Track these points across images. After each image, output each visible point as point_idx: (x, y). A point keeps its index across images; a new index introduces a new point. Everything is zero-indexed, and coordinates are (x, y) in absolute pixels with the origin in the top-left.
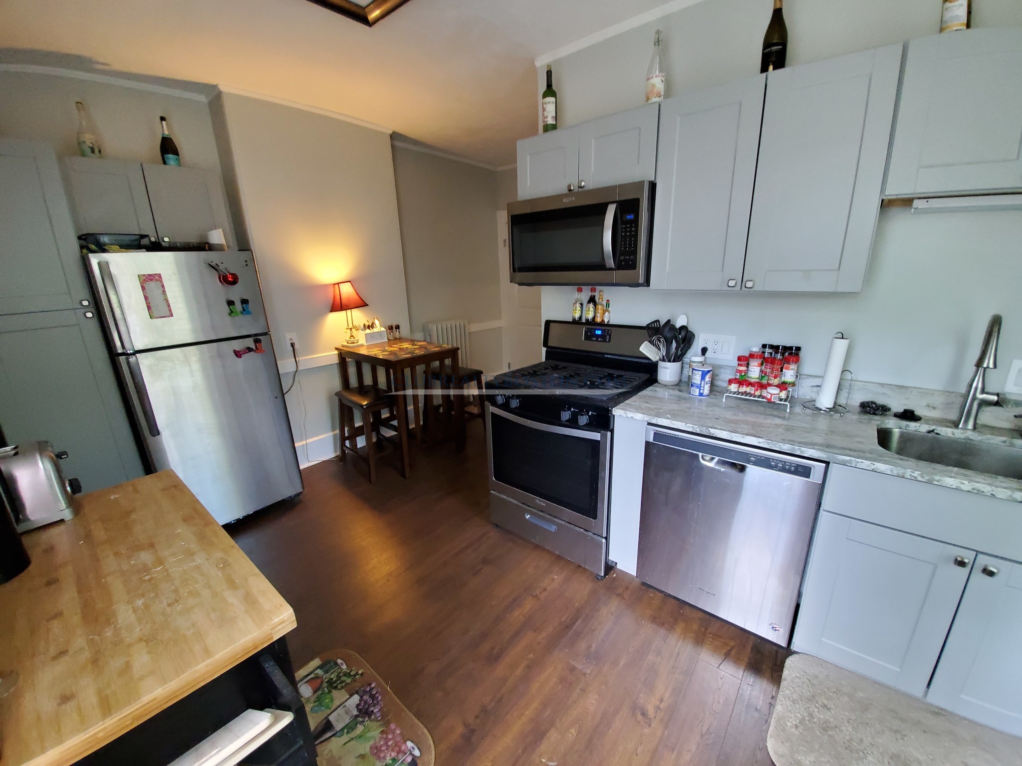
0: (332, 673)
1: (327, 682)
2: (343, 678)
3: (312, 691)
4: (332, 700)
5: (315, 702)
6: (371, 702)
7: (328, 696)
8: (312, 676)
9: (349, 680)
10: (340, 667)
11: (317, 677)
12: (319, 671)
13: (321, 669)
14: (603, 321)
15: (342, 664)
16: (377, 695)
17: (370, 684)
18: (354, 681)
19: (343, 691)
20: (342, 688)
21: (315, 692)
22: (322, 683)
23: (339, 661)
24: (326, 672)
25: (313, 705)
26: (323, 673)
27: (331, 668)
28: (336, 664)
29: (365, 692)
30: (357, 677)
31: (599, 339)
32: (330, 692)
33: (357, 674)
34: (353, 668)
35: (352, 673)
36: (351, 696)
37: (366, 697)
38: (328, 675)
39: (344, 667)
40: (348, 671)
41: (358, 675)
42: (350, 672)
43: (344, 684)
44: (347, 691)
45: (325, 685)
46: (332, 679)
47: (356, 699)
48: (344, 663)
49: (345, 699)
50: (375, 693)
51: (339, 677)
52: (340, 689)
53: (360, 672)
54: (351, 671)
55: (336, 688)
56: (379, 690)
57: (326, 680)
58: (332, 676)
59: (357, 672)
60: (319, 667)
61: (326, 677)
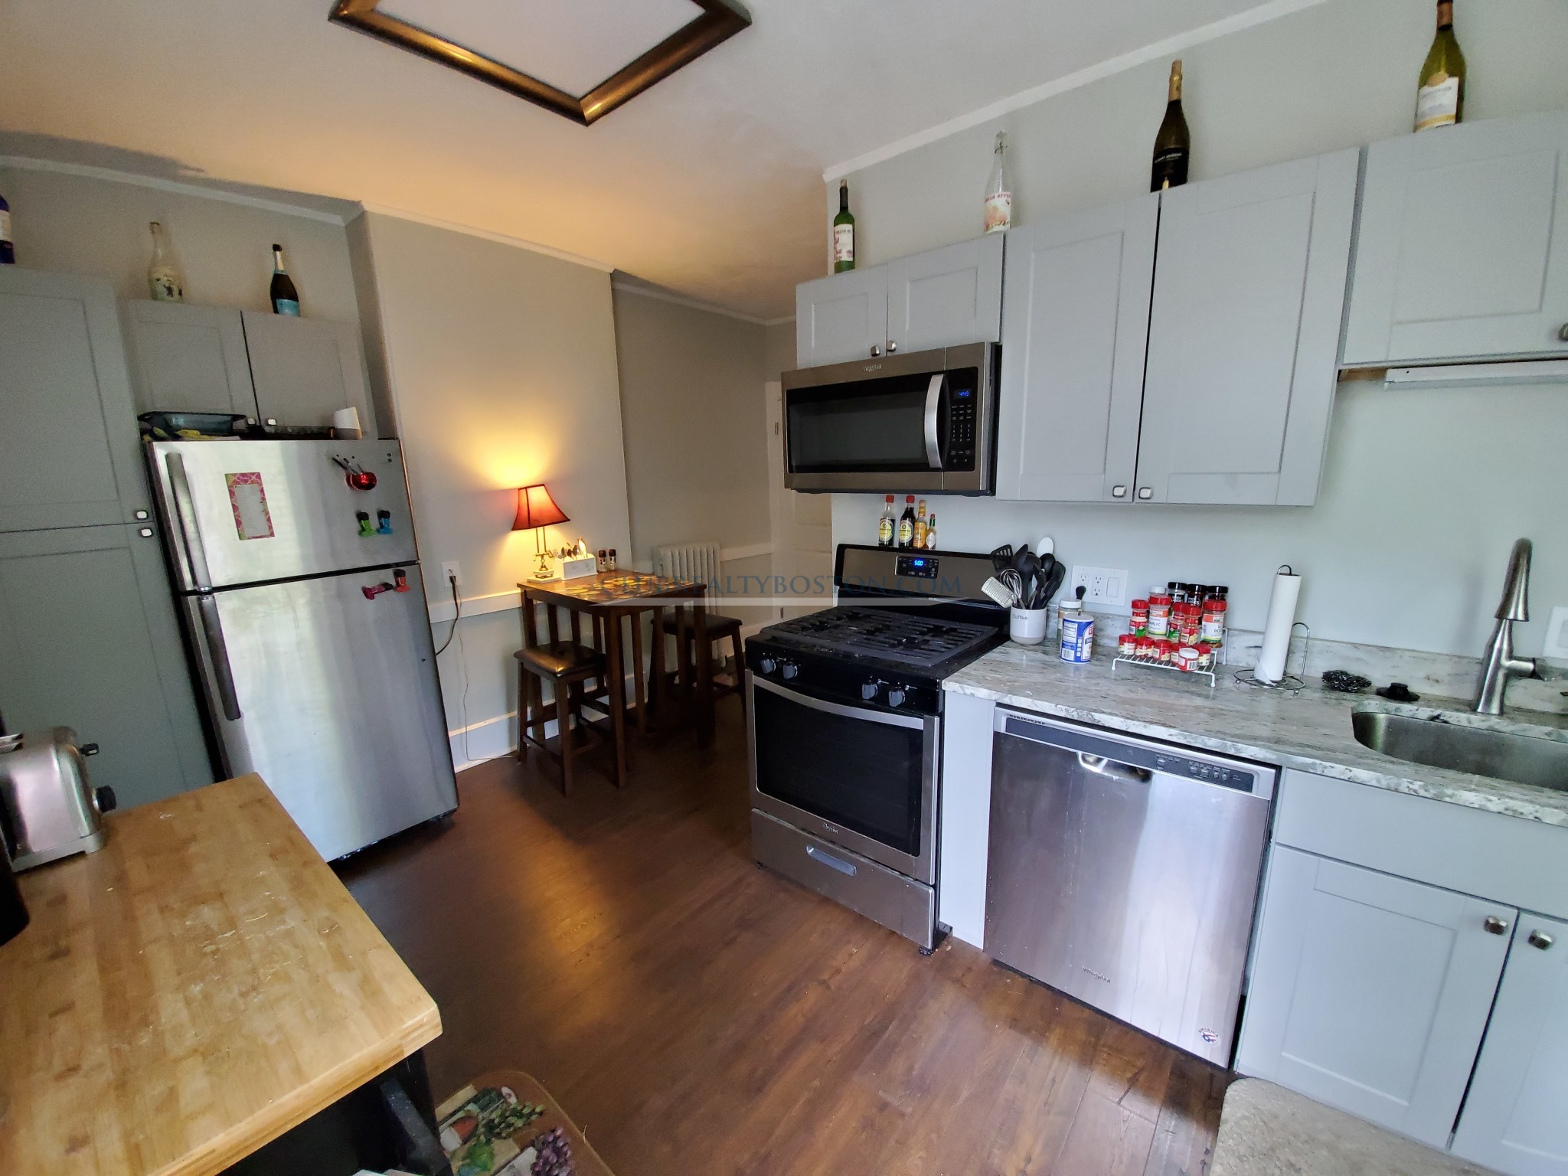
0: (492, 1111)
1: (485, 1126)
2: (512, 1120)
3: (461, 1142)
4: (492, 1155)
5: (464, 1159)
6: (555, 1161)
7: (486, 1148)
8: (460, 1115)
9: (519, 1123)
10: (506, 1101)
11: (469, 1117)
12: (471, 1107)
13: (475, 1103)
14: (925, 546)
15: (510, 1095)
16: (565, 1149)
17: (553, 1131)
18: (528, 1124)
19: (510, 1141)
20: (509, 1136)
21: (465, 1142)
22: (477, 1126)
23: (505, 1090)
24: (483, 1109)
25: (461, 1163)
26: (479, 1110)
27: (491, 1101)
28: (500, 1095)
29: (545, 1144)
30: (534, 1117)
31: (921, 574)
32: (488, 1142)
33: (533, 1112)
34: (528, 1103)
35: (526, 1111)
36: (522, 1150)
37: (546, 1152)
38: (486, 1114)
39: (513, 1100)
40: (519, 1108)
41: (536, 1113)
42: (522, 1110)
43: (512, 1129)
44: (516, 1141)
45: (481, 1130)
46: (493, 1120)
47: (530, 1154)
48: (513, 1094)
49: (512, 1155)
50: (561, 1144)
51: (503, 1117)
52: (505, 1138)
53: (538, 1110)
54: (525, 1107)
55: (498, 1135)
56: (569, 1140)
57: (484, 1122)
58: (493, 1116)
59: (534, 1110)
60: (475, 1100)
61: (483, 1117)
